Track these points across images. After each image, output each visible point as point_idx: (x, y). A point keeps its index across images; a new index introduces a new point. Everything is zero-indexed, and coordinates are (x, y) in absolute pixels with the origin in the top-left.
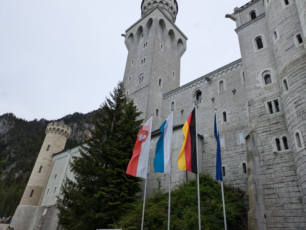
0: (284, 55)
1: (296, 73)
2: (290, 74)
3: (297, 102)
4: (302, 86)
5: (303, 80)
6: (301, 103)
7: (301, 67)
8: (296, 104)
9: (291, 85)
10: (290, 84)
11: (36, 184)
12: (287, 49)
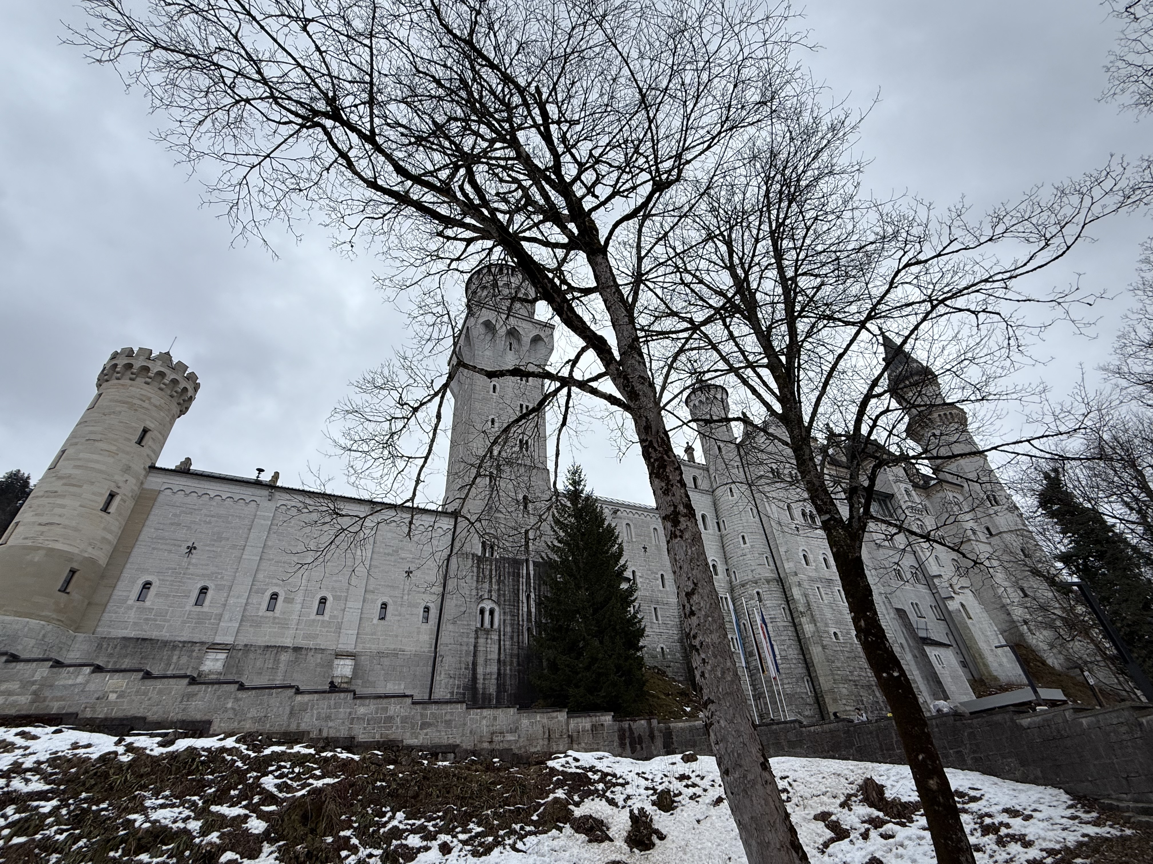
1: (771, 592)
2: (765, 590)
4: (776, 607)
5: (776, 602)
7: (773, 589)
9: (767, 600)
11: (90, 550)
12: (759, 564)
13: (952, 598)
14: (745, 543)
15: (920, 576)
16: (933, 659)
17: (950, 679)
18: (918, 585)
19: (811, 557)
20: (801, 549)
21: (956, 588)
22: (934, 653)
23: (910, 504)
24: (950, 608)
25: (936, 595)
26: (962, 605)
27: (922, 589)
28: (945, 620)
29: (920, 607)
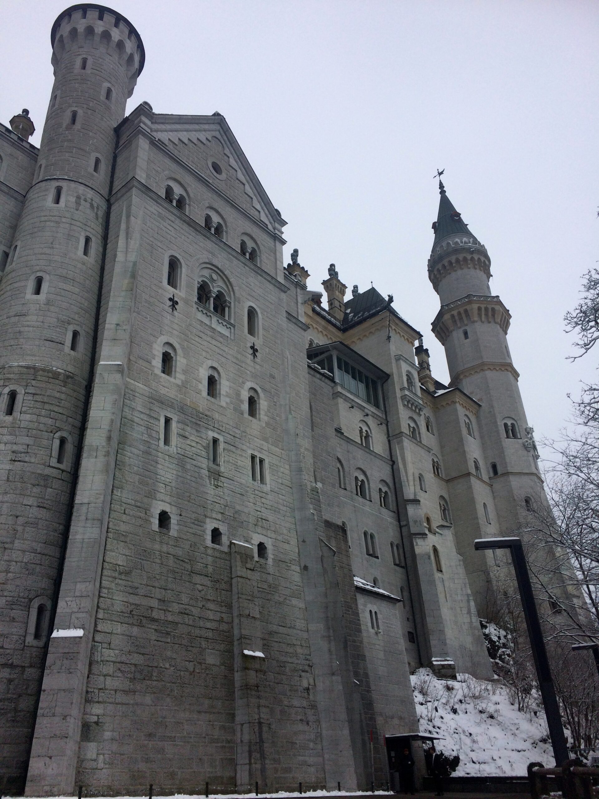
0: (37, 343)
1: (46, 399)
2: (33, 392)
3: (21, 453)
4: (42, 431)
5: (50, 421)
6: (27, 459)
7: (58, 395)
8: (15, 454)
9: (25, 413)
10: (24, 409)
12: (49, 339)
13: (423, 535)
14: (38, 291)
15: (391, 498)
16: (365, 618)
17: (381, 655)
18: (384, 510)
19: (180, 362)
20: (164, 339)
21: (434, 525)
22: (370, 607)
23: (407, 393)
24: (418, 550)
25: (404, 529)
26: (435, 550)
27: (388, 516)
28: (405, 567)
29: (377, 540)
